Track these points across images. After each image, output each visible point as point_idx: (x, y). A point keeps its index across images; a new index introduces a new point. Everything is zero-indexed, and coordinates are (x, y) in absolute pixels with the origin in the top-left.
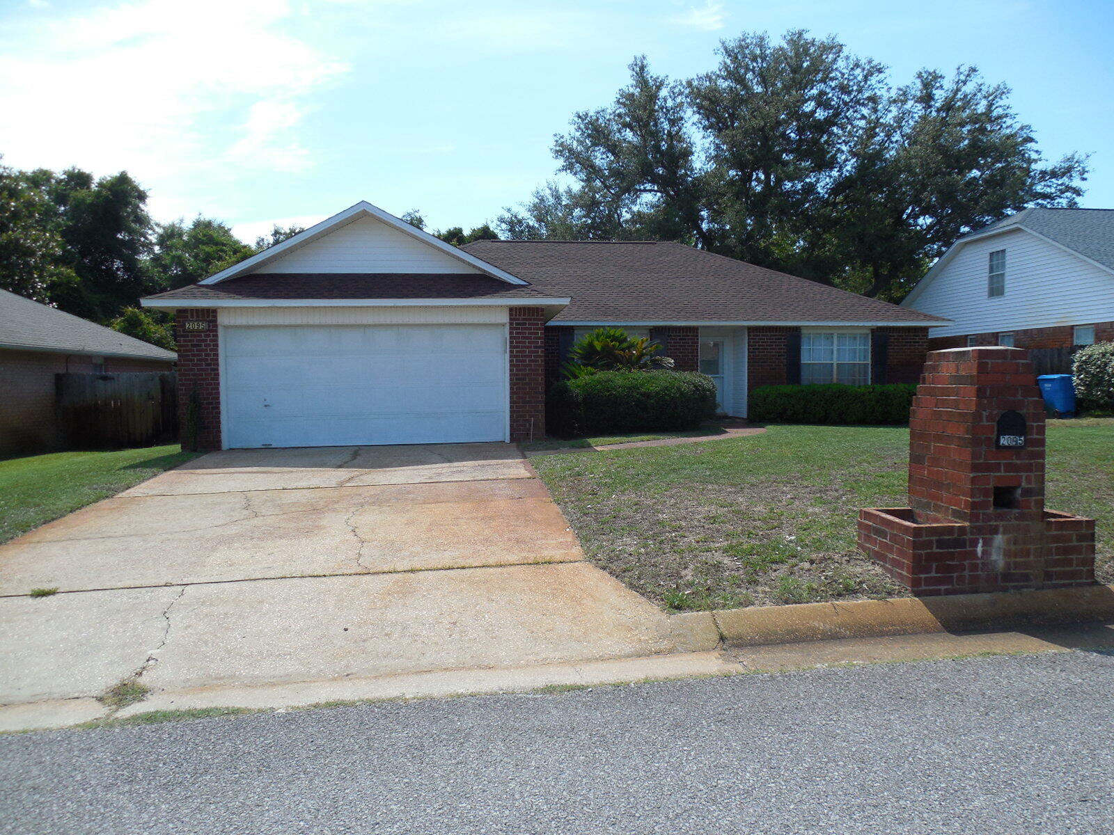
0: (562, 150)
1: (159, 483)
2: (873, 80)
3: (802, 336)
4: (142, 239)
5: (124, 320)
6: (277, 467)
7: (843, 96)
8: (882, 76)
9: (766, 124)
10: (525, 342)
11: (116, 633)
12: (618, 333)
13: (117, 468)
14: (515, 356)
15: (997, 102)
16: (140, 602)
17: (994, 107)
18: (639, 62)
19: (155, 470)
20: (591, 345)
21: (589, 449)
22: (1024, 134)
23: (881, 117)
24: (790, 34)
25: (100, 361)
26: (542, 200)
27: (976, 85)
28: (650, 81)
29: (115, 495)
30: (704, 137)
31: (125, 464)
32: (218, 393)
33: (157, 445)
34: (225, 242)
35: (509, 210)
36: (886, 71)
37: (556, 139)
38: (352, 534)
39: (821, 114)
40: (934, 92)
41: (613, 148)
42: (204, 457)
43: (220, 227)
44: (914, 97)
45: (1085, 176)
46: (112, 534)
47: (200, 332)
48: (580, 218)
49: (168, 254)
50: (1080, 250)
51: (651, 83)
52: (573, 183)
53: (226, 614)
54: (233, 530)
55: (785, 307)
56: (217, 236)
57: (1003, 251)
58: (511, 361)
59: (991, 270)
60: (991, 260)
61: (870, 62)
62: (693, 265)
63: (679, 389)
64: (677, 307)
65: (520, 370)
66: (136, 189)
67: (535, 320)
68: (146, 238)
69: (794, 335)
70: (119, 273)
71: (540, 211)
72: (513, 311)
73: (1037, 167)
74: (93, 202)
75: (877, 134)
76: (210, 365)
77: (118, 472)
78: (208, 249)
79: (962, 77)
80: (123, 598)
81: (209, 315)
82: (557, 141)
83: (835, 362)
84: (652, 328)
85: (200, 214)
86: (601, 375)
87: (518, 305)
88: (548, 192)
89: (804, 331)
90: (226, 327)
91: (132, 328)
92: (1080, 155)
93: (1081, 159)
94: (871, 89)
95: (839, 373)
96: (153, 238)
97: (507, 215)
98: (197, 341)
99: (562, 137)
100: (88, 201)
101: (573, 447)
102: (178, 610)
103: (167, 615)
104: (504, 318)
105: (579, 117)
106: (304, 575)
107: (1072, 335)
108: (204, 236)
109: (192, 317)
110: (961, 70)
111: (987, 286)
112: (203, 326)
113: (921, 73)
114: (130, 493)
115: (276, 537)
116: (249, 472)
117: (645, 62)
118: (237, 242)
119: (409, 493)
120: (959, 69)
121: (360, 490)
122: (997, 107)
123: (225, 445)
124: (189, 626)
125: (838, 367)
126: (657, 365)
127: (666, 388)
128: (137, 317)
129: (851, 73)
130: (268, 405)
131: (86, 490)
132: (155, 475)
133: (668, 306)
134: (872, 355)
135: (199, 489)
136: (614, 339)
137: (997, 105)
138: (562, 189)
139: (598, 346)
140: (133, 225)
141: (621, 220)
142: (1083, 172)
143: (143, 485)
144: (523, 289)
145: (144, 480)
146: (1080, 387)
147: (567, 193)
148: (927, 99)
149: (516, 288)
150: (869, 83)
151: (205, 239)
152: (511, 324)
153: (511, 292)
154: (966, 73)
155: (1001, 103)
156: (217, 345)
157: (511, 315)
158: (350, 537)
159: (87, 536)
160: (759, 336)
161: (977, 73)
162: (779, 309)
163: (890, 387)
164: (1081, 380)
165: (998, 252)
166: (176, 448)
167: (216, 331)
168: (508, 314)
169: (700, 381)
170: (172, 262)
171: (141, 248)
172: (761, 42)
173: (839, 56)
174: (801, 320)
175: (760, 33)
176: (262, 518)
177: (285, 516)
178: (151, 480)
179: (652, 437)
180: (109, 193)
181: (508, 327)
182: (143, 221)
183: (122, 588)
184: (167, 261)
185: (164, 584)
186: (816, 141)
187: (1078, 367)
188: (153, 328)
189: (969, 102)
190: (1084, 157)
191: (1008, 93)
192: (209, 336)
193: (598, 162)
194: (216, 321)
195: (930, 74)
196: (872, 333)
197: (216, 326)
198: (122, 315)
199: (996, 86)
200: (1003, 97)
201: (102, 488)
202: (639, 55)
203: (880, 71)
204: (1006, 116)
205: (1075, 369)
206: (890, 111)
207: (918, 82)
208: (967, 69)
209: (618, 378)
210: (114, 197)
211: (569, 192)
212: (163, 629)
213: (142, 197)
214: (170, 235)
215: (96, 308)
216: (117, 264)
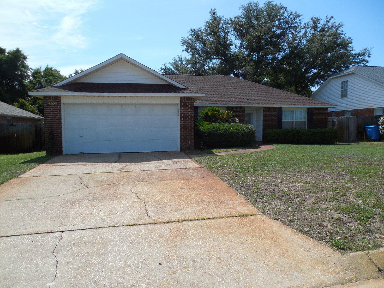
0: (185, 42)
1: (38, 170)
2: (297, 20)
3: (283, 111)
4: (25, 74)
5: (19, 104)
6: (89, 162)
7: (286, 25)
8: (300, 18)
9: (260, 34)
10: (186, 112)
11: (26, 268)
12: (217, 109)
13: (19, 163)
14: (183, 117)
15: (339, 29)
16: (38, 244)
17: (338, 31)
18: (213, 11)
19: (36, 164)
20: (207, 113)
21: (213, 154)
22: (349, 40)
23: (298, 34)
24: (267, 2)
25: (10, 119)
26: (176, 61)
27: (332, 23)
28: (217, 18)
29: (19, 176)
30: (235, 40)
31: (23, 161)
32: (61, 131)
33: (34, 152)
34: (57, 76)
35: (164, 65)
36: (301, 16)
37: (182, 38)
38: (137, 198)
39: (279, 32)
40: (318, 25)
41: (204, 43)
42: (56, 158)
43: (55, 70)
44: (310, 26)
45: (370, 56)
46: (18, 198)
47: (54, 106)
48: (190, 68)
49: (35, 80)
50: (378, 81)
51: (218, 19)
52: (187, 56)
53: (89, 253)
54: (77, 196)
55: (276, 100)
56: (54, 73)
57: (347, 81)
58: (181, 119)
59: (342, 88)
60: (342, 85)
61: (296, 13)
62: (239, 84)
63: (244, 130)
64: (236, 99)
65: (185, 123)
66: (23, 55)
67: (190, 102)
68: (27, 74)
69: (279, 111)
70: (16, 86)
71: (176, 65)
72: (182, 99)
73: (353, 52)
74: (6, 59)
75: (296, 40)
76: (58, 119)
77: (19, 165)
78: (50, 78)
79: (328, 20)
80: (28, 242)
81: (57, 99)
82: (182, 39)
83: (294, 121)
84: (228, 107)
85: (48, 65)
86: (213, 125)
87: (184, 96)
88: (178, 59)
89: (283, 109)
90: (64, 104)
91: (22, 106)
92: (369, 48)
93: (369, 49)
94: (297, 23)
95: (295, 124)
96: (30, 74)
97: (164, 67)
98: (52, 109)
99: (185, 38)
100: (4, 59)
101: (207, 153)
102: (61, 250)
103: (54, 253)
104: (178, 102)
105: (192, 30)
106: (124, 225)
107: (374, 111)
108: (49, 73)
109: (50, 99)
110: (328, 17)
111: (340, 94)
112: (54, 103)
113: (313, 18)
114: (26, 175)
115: (100, 200)
116: (77, 165)
117: (215, 11)
118: (62, 76)
119: (152, 175)
120: (327, 16)
121: (130, 174)
122: (339, 31)
123: (64, 153)
124: (69, 263)
125: (295, 123)
126: (233, 121)
127: (239, 130)
128: (24, 103)
129: (289, 17)
130: (82, 136)
131: (5, 174)
132: (36, 166)
133: (233, 99)
134: (308, 118)
135: (57, 173)
136: (215, 111)
137: (339, 30)
138: (183, 58)
139: (210, 114)
140: (22, 68)
141: (205, 69)
142: (369, 54)
143: (31, 171)
144: (186, 90)
145: (31, 168)
146: (382, 130)
147: (185, 59)
148: (315, 27)
149: (183, 90)
150: (295, 21)
151: (50, 74)
152: (181, 104)
153: (181, 91)
154: (330, 18)
155: (340, 29)
156: (61, 111)
157: (181, 100)
158: (136, 199)
159: (6, 199)
160: (267, 110)
161: (333, 18)
162: (274, 101)
163: (316, 130)
164: (383, 127)
165: (345, 82)
166: (43, 154)
167: (60, 105)
168: (180, 101)
169: (251, 128)
170: (37, 83)
171: (25, 77)
172: (256, 5)
173: (285, 11)
174: (283, 105)
175: (255, 2)
176: (90, 188)
177: (100, 187)
178: (34, 169)
179: (236, 149)
180: (12, 56)
181: (179, 105)
182: (25, 67)
183: (27, 234)
184: (35, 82)
185: (50, 231)
186: (276, 42)
187: (381, 123)
188: (30, 107)
189: (330, 28)
190: (370, 49)
191: (343, 26)
192: (57, 107)
193: (198, 47)
194: (60, 101)
195: (316, 18)
196: (308, 110)
197: (60, 103)
198: (18, 102)
199: (338, 23)
200: (341, 27)
201: (13, 173)
202: (213, 8)
203: (299, 17)
204: (342, 34)
205: (380, 124)
206: (301, 32)
207: (312, 21)
208: (330, 17)
209: (221, 126)
210: (14, 57)
211: (186, 59)
212: (54, 264)
213: (25, 58)
214: (36, 73)
215: (8, 99)
216: (16, 83)
